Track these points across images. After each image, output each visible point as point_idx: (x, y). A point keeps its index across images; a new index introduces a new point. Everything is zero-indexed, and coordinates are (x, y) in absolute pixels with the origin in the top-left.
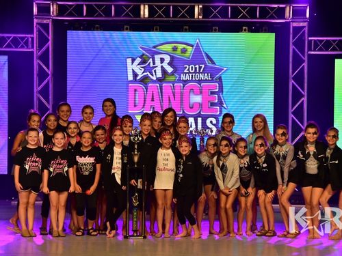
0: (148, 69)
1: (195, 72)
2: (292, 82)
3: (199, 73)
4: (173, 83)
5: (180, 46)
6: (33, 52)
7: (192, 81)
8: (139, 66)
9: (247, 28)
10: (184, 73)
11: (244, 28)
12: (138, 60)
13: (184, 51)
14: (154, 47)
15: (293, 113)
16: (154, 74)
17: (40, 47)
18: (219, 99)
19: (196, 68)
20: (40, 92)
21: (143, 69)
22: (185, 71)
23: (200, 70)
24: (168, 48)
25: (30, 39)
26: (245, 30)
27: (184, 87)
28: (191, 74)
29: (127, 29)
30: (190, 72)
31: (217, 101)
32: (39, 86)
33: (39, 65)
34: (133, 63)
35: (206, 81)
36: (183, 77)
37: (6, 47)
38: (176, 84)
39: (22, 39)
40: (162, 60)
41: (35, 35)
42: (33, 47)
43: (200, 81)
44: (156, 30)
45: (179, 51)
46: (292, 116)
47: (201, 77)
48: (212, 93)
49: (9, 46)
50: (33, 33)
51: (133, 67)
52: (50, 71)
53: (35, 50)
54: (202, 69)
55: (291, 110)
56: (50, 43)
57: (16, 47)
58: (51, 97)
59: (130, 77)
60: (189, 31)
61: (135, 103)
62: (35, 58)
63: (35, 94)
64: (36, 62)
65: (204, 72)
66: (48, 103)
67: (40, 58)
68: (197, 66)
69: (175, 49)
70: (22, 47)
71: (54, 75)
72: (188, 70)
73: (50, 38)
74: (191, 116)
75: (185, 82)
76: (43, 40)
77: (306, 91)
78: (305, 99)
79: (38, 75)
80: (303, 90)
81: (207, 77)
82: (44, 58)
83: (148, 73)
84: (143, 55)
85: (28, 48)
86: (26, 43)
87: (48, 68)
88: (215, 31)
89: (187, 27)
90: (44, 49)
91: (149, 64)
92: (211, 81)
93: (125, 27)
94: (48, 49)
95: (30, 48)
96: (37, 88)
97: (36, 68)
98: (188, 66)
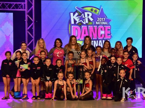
0: (82, 19)
1: (102, 21)
3: (103, 21)
6: (25, 11)
7: (100, 25)
8: (77, 17)
10: (97, 21)
13: (96, 11)
16: (84, 21)
17: (28, 8)
19: (102, 19)
20: (28, 30)
21: (79, 19)
22: (98, 20)
23: (103, 20)
24: (89, 9)
25: (23, 5)
28: (100, 22)
30: (99, 21)
32: (28, 27)
33: (28, 17)
34: (74, 15)
35: (106, 25)
36: (97, 23)
37: (12, 9)
38: (94, 26)
39: (20, 4)
40: (88, 15)
41: (26, 3)
42: (25, 9)
43: (103, 25)
47: (104, 23)
49: (13, 8)
50: (25, 2)
52: (33, 20)
53: (26, 10)
56: (33, 7)
57: (17, 9)
58: (34, 33)
59: (73, 22)
62: (26, 14)
63: (26, 31)
64: (27, 16)
65: (105, 21)
66: (33, 35)
67: (28, 14)
69: (92, 10)
70: (20, 8)
71: (35, 22)
72: (99, 20)
73: (33, 4)
74: (100, 40)
76: (30, 5)
79: (27, 22)
81: (106, 23)
82: (30, 14)
83: (82, 21)
85: (22, 9)
86: (22, 7)
87: (32, 18)
90: (30, 9)
91: (82, 16)
94: (32, 9)
95: (23, 9)
96: (27, 28)
97: (26, 18)
98: (99, 18)
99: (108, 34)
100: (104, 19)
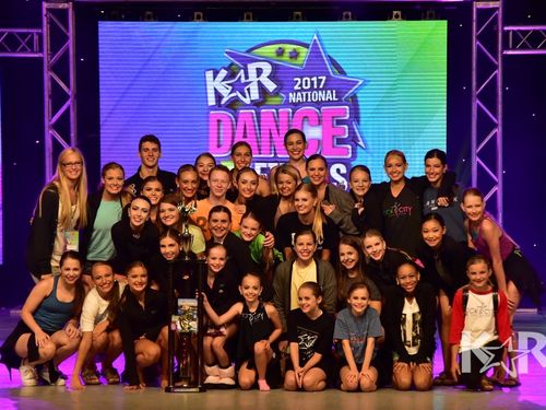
0: (239, 87)
1: (312, 89)
2: (476, 103)
3: (318, 89)
4: (277, 107)
5: (289, 48)
6: (41, 59)
7: (306, 103)
8: (224, 83)
9: (399, 13)
10: (293, 91)
11: (395, 12)
12: (223, 73)
13: (295, 55)
14: (249, 51)
15: (479, 155)
16: (247, 93)
17: (54, 50)
18: (352, 131)
19: (312, 83)
20: (55, 126)
21: (230, 88)
22: (296, 87)
23: (319, 84)
24: (270, 51)
25: (36, 37)
26: (397, 17)
27: (293, 113)
28: (304, 94)
29: (198, 18)
30: (303, 90)
31: (347, 136)
32: (53, 115)
33: (52, 80)
34: (215, 77)
35: (329, 103)
36: (292, 98)
38: (281, 110)
39: (24, 36)
40: (259, 72)
41: (45, 30)
42: (41, 50)
43: (319, 104)
44: (248, 19)
45: (286, 57)
46: (478, 159)
47: (321, 96)
48: (340, 122)
50: (41, 26)
51: (216, 85)
52: (70, 91)
53: (45, 55)
54: (323, 83)
55: (475, 150)
56: (71, 43)
57: (14, 51)
58: (73, 135)
59: (212, 101)
60: (303, 20)
61: (219, 141)
62: (45, 69)
63: (47, 129)
64: (48, 75)
65: (325, 89)
67: (54, 68)
68: (315, 79)
69: (280, 53)
70: (23, 50)
71: (77, 96)
72: (301, 85)
73: (71, 33)
75: (296, 105)
76: (58, 39)
77: (500, 117)
78: (498, 131)
79: (50, 97)
80: (495, 115)
81: (330, 96)
82: (61, 68)
84: (232, 64)
85: (32, 52)
86: (30, 44)
87: (68, 86)
88: (347, 18)
89: (299, 13)
90: (60, 53)
91: (240, 79)
92: (339, 103)
93: (196, 14)
94: (67, 51)
95: (36, 53)
96: (50, 120)
97: (47, 85)
98: (299, 79)
99: (341, 141)
100: (319, 81)
